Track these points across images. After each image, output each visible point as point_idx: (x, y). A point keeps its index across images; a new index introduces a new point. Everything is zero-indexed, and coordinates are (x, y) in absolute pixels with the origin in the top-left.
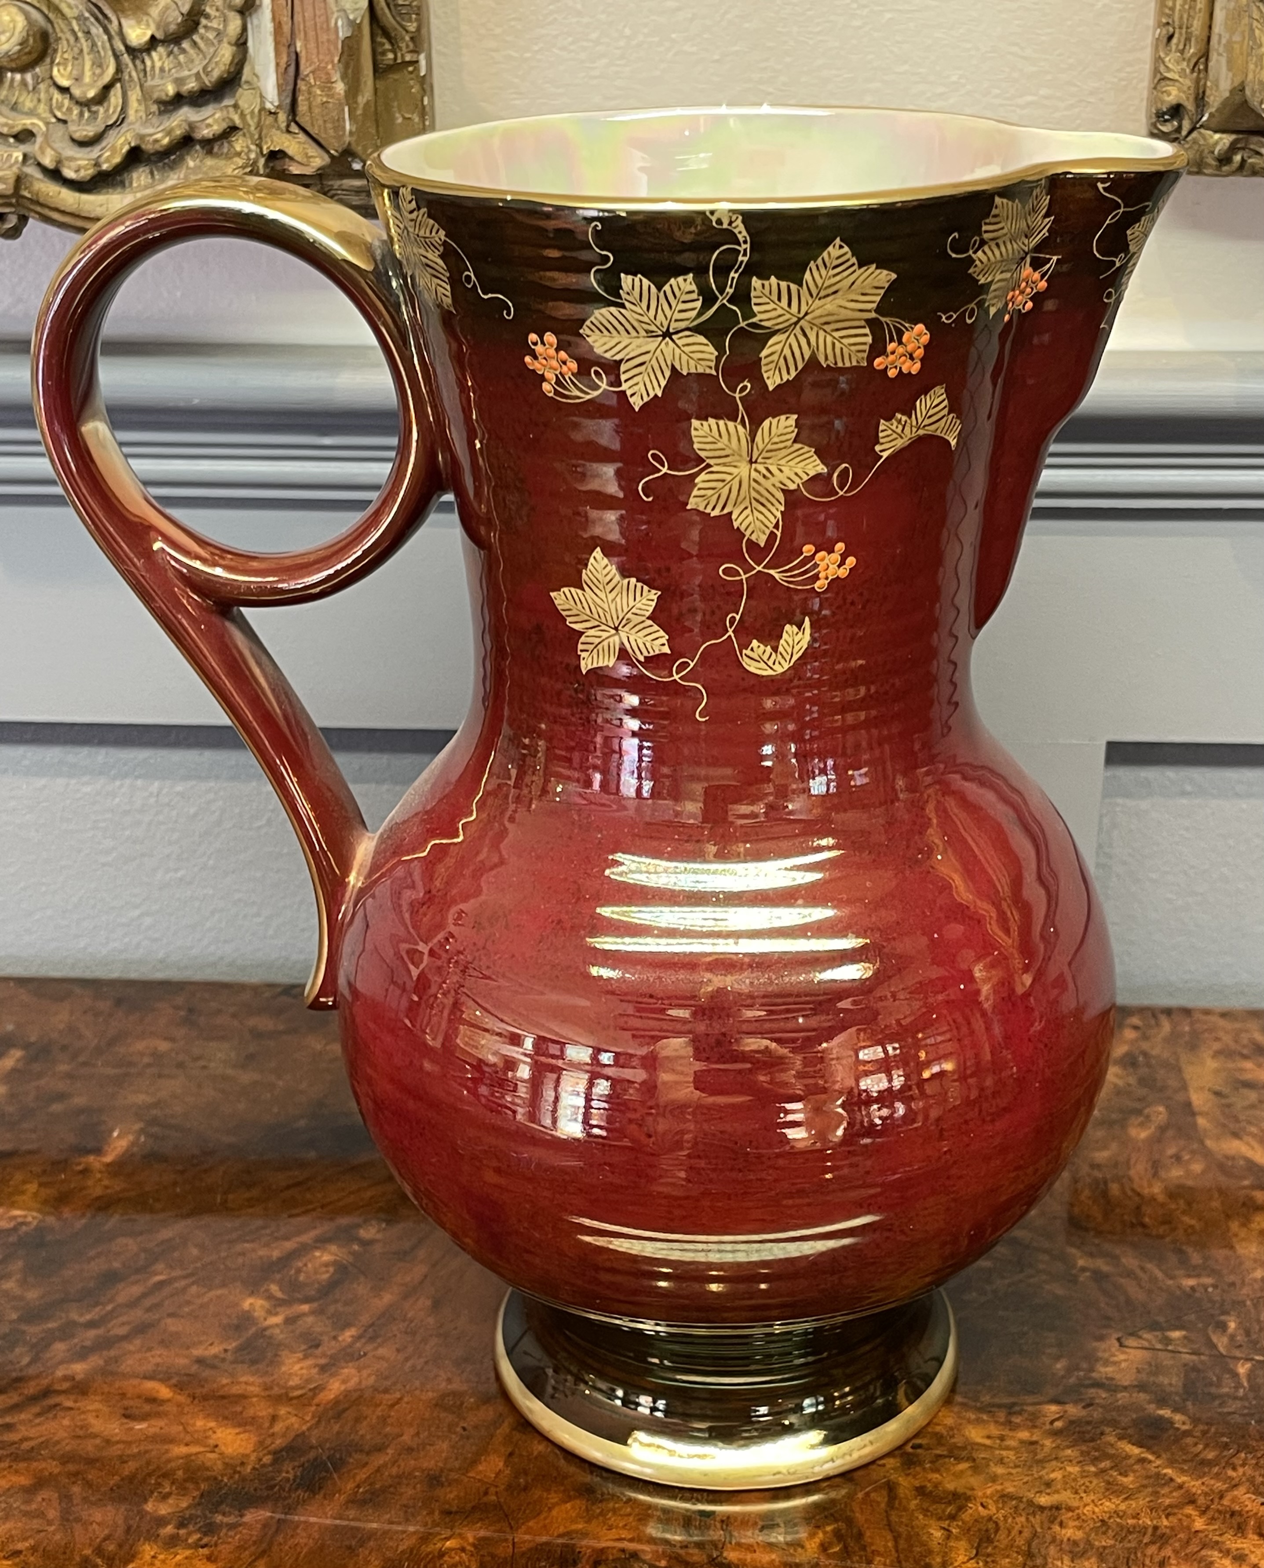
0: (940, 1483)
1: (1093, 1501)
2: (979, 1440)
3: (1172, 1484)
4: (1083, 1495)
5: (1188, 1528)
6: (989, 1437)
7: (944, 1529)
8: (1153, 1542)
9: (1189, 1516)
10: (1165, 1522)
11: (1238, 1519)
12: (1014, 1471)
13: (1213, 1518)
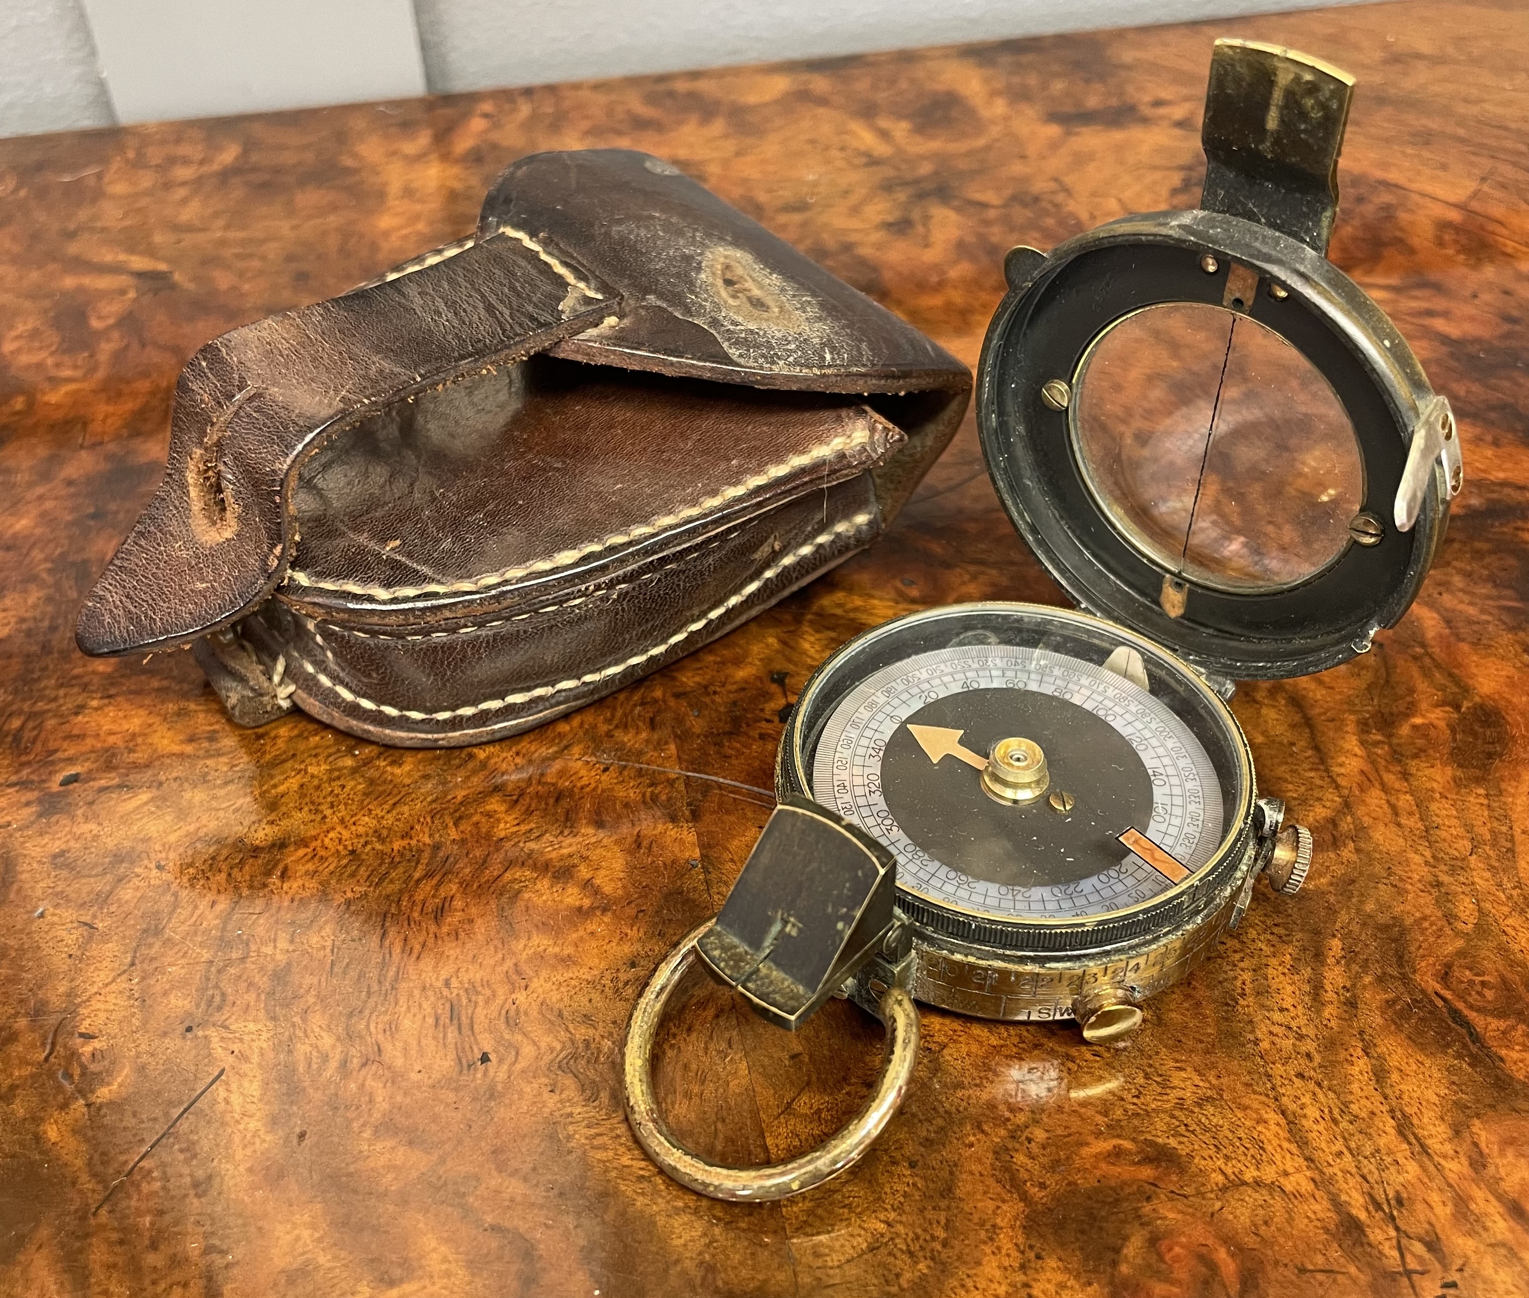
0: (96, 837)
1: (342, 821)
2: (176, 749)
3: (471, 765)
4: (328, 812)
5: (488, 836)
6: (191, 740)
7: (86, 924)
8: (429, 875)
9: (489, 815)
10: (453, 834)
11: (565, 803)
12: (222, 792)
13: (529, 812)
